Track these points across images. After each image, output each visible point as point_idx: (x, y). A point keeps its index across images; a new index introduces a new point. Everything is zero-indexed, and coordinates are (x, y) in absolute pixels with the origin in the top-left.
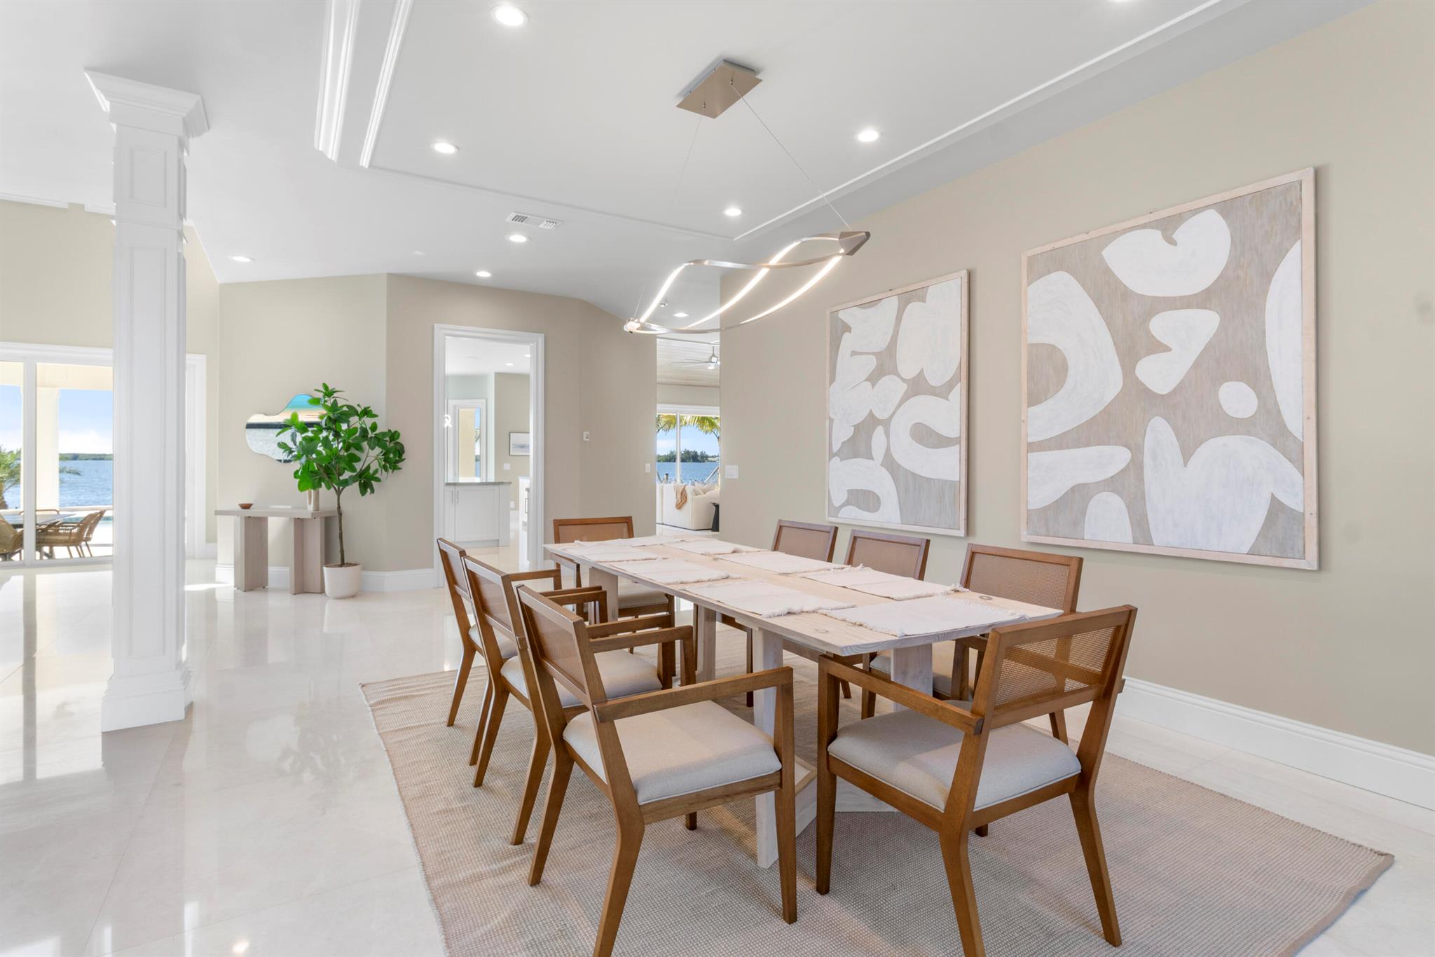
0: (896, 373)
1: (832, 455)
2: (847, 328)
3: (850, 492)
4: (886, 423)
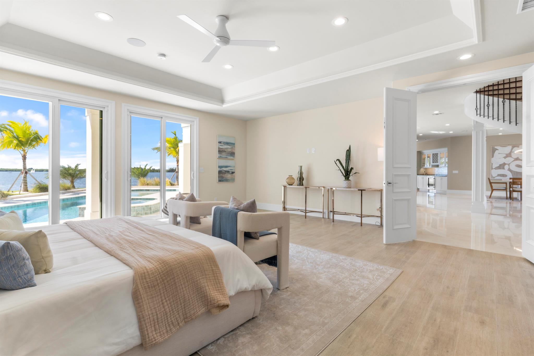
0: (511, 157)
1: (492, 169)
2: (497, 149)
4: (509, 164)
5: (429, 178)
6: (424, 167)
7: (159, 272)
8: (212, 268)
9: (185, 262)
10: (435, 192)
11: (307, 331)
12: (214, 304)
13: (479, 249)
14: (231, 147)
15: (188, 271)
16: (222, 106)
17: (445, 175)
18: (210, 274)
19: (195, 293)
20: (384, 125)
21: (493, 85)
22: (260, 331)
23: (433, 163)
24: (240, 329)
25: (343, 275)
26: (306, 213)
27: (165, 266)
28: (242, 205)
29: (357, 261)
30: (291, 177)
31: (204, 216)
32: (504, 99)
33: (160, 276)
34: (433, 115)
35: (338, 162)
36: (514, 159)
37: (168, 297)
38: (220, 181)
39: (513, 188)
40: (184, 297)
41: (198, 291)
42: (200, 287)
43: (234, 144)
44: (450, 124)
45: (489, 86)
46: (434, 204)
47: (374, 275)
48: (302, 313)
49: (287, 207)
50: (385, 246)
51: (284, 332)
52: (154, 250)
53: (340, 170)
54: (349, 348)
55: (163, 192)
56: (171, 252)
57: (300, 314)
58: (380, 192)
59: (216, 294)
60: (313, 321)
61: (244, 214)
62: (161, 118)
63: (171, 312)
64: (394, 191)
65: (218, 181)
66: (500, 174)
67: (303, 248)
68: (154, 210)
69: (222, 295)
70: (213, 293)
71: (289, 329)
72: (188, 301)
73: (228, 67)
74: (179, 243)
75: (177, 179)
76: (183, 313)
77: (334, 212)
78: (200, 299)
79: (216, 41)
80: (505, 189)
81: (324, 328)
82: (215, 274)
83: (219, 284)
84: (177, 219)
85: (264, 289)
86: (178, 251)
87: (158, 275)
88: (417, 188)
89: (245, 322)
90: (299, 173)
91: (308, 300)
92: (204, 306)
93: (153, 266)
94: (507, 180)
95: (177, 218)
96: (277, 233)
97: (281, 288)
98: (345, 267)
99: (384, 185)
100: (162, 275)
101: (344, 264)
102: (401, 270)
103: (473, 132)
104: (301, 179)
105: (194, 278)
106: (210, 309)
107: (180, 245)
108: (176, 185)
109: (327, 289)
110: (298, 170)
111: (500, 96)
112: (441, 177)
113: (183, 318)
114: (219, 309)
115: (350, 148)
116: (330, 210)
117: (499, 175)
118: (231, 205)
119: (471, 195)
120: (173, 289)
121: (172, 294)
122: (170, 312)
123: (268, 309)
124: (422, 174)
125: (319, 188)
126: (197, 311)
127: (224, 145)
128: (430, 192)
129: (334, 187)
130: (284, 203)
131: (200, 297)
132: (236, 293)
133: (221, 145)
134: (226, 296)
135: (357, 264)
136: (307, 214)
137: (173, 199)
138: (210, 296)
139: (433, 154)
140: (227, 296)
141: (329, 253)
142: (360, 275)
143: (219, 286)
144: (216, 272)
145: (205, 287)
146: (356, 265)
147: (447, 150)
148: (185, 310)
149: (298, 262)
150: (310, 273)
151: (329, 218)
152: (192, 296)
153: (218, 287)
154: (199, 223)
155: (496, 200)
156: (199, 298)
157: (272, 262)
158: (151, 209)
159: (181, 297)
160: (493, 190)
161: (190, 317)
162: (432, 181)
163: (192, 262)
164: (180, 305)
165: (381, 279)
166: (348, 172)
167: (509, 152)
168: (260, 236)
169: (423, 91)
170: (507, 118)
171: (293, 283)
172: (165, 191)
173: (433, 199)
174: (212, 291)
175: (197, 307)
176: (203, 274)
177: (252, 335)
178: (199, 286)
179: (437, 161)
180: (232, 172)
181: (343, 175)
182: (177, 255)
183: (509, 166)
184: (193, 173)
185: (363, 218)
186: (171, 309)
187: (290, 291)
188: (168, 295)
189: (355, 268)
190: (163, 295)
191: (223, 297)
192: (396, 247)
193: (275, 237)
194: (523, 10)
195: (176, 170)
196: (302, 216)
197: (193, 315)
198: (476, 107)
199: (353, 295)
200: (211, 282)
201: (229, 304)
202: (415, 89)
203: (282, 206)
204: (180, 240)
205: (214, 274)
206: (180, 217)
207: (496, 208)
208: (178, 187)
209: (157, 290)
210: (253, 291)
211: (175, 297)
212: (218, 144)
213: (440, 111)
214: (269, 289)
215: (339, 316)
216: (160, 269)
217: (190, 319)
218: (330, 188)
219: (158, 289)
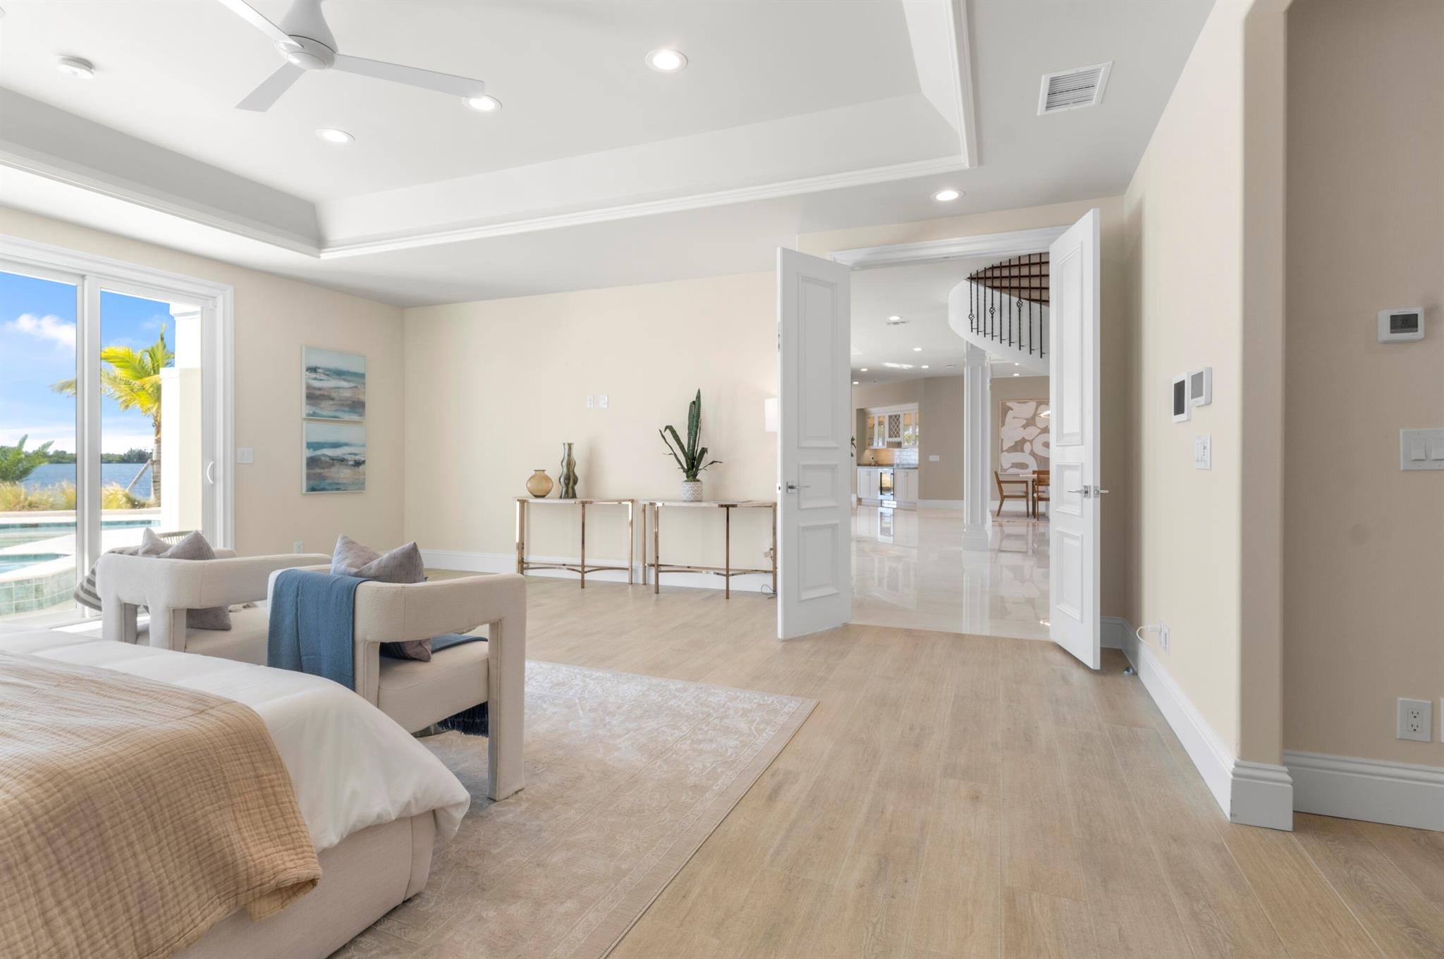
0: (1035, 425)
1: (1002, 451)
2: (1010, 409)
3: (1013, 464)
4: (1031, 442)
5: (881, 474)
6: (872, 447)
7: (31, 813)
8: (255, 769)
9: (149, 764)
10: (895, 507)
11: (570, 905)
12: (261, 885)
13: (977, 632)
14: (352, 385)
15: (161, 794)
16: (319, 257)
17: (914, 467)
18: (248, 789)
19: (189, 863)
20: (777, 341)
21: (1001, 267)
22: (427, 935)
23: (889, 437)
24: (363, 942)
25: (675, 733)
26: (583, 572)
27: (59, 791)
28: (374, 563)
29: (713, 690)
30: (540, 476)
31: (245, 604)
32: (1020, 300)
33: (38, 827)
34: (889, 324)
35: (668, 434)
36: (1040, 430)
37: (70, 896)
38: (312, 489)
39: (1038, 492)
40: (142, 886)
41: (200, 854)
42: (209, 840)
43: (363, 376)
44: (923, 349)
45: (993, 268)
46: (892, 533)
47: (752, 722)
48: (558, 858)
49: (531, 558)
50: (780, 645)
51: (501, 924)
52: (15, 738)
53: (673, 456)
54: (682, 925)
55: (89, 531)
56: (92, 738)
57: (555, 860)
58: (771, 510)
59: (268, 851)
60: (588, 872)
61: (379, 589)
62: (81, 280)
63: (86, 945)
64: (803, 507)
65: (307, 491)
66: (1017, 463)
67: (572, 670)
68: (56, 595)
69: (292, 851)
70: (258, 852)
71: (517, 911)
72: (158, 894)
73: (335, 136)
74: (128, 701)
75: (154, 486)
76: (135, 940)
77: (658, 567)
78: (208, 878)
79: (285, 48)
80: (1024, 495)
81: (618, 887)
82: (266, 788)
83: (281, 819)
84: (136, 623)
85: (443, 809)
86: (122, 731)
87: (26, 825)
88: (857, 496)
89: (379, 918)
90: (565, 463)
91: (579, 817)
92: (223, 899)
93: (7, 797)
94: (1028, 475)
95: (136, 617)
96: (487, 636)
97: (502, 794)
98: (682, 711)
99: (779, 492)
100: (46, 823)
101: (680, 703)
102: (815, 701)
103: (965, 369)
104: (570, 480)
105: (182, 814)
106: (246, 904)
107: (134, 709)
108: (149, 506)
109: (633, 777)
110: (561, 453)
111: (1013, 291)
112: (907, 470)
113: (135, 954)
114: (282, 897)
115: (698, 397)
116: (648, 562)
117: (1015, 465)
118: (336, 564)
119: (963, 510)
120: (92, 866)
121: (89, 883)
122: (78, 945)
123: (457, 864)
124: (868, 463)
125: (620, 503)
126: (193, 921)
127: (326, 377)
128: (885, 505)
129: (660, 500)
130: (521, 547)
131: (206, 871)
132: (345, 837)
133: (318, 376)
134: (309, 852)
135: (712, 699)
136: (588, 577)
137: (121, 552)
138: (246, 863)
139: (890, 417)
140: (312, 853)
141: (641, 679)
142: (718, 727)
143: (283, 823)
144: (270, 781)
145: (228, 836)
146: (711, 701)
147: (917, 407)
148: (145, 926)
149: (554, 713)
150: (587, 741)
151: (645, 584)
152: (175, 876)
153: (279, 829)
154: (226, 628)
155: (1009, 520)
156: (203, 877)
157: (474, 722)
158: (42, 591)
159: (130, 886)
160: (1003, 498)
161: (167, 945)
162: (887, 480)
163: (174, 763)
164: (124, 912)
165: (767, 731)
166: (694, 459)
167: (1032, 415)
168: (433, 652)
169: (864, 266)
170: (1025, 341)
171: (537, 775)
172: (97, 526)
173: (890, 523)
174: (255, 846)
175: (197, 908)
176: (222, 794)
177: (400, 953)
178: (205, 837)
179: (898, 433)
180: (355, 461)
181: (683, 467)
182: (113, 747)
183: (1032, 444)
184: (213, 467)
185: (730, 578)
186: (84, 936)
187: (528, 800)
188: (74, 889)
189: (706, 710)
190: (47, 892)
191: (295, 857)
192: (806, 646)
193: (483, 648)
194: (1048, 107)
195: (151, 458)
196: (573, 581)
197: (177, 938)
198: (970, 313)
199: (697, 782)
200: (250, 815)
201: (316, 877)
202: (846, 258)
203: (515, 557)
204: (137, 691)
205: (261, 789)
206: (148, 611)
207: (1009, 536)
208: (159, 512)
209: (19, 879)
210: (407, 819)
211: (103, 891)
212: (306, 375)
213: (901, 317)
214: (458, 805)
215: (660, 843)
216: (37, 803)
217: (166, 952)
218: (647, 503)
219: (26, 874)
